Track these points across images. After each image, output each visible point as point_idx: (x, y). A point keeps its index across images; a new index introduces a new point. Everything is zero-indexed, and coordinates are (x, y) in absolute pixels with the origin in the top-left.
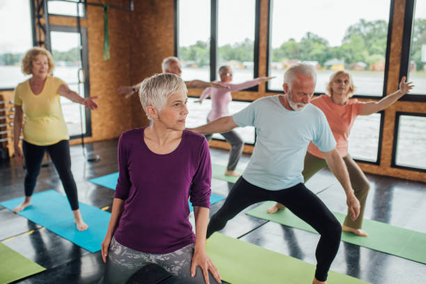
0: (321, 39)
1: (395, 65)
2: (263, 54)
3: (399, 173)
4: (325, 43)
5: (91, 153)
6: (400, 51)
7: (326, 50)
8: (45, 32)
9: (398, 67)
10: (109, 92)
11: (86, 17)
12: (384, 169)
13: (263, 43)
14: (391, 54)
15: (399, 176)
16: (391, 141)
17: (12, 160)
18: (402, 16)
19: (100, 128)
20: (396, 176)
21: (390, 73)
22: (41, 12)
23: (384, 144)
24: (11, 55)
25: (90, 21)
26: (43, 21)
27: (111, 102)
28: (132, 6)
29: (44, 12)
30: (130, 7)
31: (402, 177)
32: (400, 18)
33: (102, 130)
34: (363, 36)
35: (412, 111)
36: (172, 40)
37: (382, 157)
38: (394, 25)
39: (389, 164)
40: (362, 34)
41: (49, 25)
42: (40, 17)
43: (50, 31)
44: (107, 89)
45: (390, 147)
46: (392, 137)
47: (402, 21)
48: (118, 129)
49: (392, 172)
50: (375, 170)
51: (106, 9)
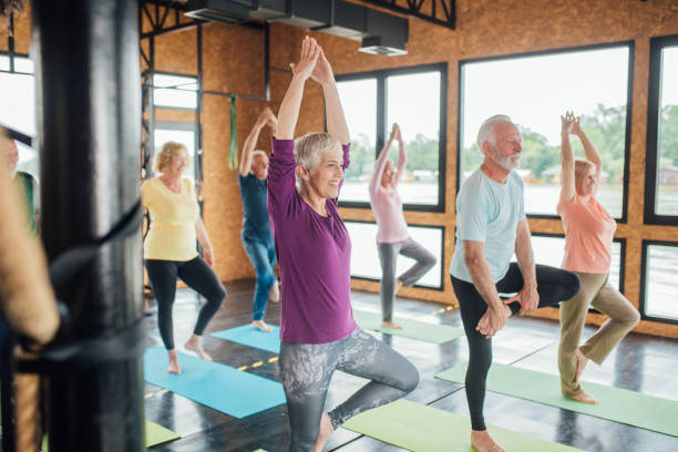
0: (535, 135)
1: (637, 175)
2: (451, 160)
3: (650, 328)
4: (542, 141)
6: (644, 156)
7: (544, 152)
8: (147, 130)
9: (642, 178)
10: (228, 213)
13: (451, 146)
14: (632, 160)
15: (651, 332)
16: (637, 282)
18: (645, 109)
20: (646, 332)
21: (631, 186)
23: (627, 285)
25: (206, 116)
26: (147, 116)
27: (231, 228)
28: (268, 95)
30: (265, 97)
31: (656, 334)
34: (603, 131)
35: (664, 239)
38: (634, 120)
40: (600, 127)
41: (154, 120)
43: (153, 129)
44: (226, 210)
45: (637, 290)
46: (639, 276)
47: (645, 116)
48: (240, 266)
49: (641, 326)
51: (233, 99)
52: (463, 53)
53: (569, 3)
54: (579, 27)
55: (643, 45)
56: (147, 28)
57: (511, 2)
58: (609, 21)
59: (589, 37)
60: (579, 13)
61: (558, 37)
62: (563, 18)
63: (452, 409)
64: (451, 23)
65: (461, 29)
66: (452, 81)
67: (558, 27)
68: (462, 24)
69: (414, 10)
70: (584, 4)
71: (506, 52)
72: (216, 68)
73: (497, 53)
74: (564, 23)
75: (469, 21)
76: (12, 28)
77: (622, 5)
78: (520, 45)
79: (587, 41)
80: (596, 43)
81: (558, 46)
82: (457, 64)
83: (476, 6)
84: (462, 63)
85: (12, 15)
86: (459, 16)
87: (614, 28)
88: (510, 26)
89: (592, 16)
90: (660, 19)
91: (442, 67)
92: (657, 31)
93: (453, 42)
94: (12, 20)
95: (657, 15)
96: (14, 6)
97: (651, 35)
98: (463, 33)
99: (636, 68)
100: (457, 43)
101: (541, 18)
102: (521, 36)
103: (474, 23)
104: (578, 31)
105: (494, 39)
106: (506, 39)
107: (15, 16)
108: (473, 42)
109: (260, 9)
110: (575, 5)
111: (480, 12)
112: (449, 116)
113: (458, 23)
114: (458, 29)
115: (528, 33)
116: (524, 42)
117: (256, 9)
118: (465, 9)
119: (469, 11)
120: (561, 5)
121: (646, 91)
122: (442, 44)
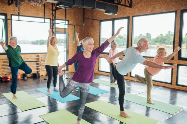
5: (68, 76)
6: (178, 42)
8: (54, 34)
11: (68, 29)
12: (174, 86)
13: (130, 38)
14: (175, 42)
16: (176, 75)
17: (40, 77)
19: (71, 68)
20: (178, 89)
22: (53, 28)
23: (173, 76)
24: (43, 40)
25: (70, 30)
26: (54, 30)
29: (54, 27)
30: (85, 24)
32: (178, 30)
33: (72, 69)
35: (183, 64)
36: (99, 37)
37: (173, 81)
38: (176, 32)
39: (175, 84)
41: (55, 31)
42: (53, 29)
43: (56, 33)
45: (176, 77)
46: (176, 74)
49: (177, 87)
50: (170, 86)
51: (74, 26)
52: (133, 14)
53: (160, 1)
54: (162, 7)
55: (179, 12)
56: (54, 8)
57: (146, 1)
58: (170, 6)
59: (165, 10)
60: (163, 3)
61: (157, 10)
62: (158, 5)
63: (115, 104)
64: (130, 6)
65: (133, 8)
66: (131, 22)
67: (157, 7)
68: (133, 6)
69: (119, 3)
70: (164, 1)
71: (144, 14)
72: (72, 18)
73: (142, 14)
74: (159, 6)
75: (135, 6)
76: (19, 10)
77: (174, 1)
78: (148, 12)
79: (164, 11)
80: (167, 11)
81: (157, 12)
82: (132, 17)
83: (137, 2)
84: (133, 17)
85: (19, 7)
86: (133, 4)
87: (171, 7)
88: (145, 7)
89: (166, 4)
90: (183, 5)
91: (128, 18)
92: (182, 8)
93: (131, 11)
94: (19, 8)
95: (183, 4)
96: (19, 5)
97: (181, 9)
98: (133, 9)
99: (177, 18)
100: (132, 11)
101: (153, 5)
102: (148, 10)
103: (136, 6)
104: (162, 8)
105: (141, 11)
106: (144, 10)
107: (20, 7)
108: (136, 11)
109: (75, 5)
110: (162, 1)
111: (138, 3)
112: (130, 30)
113: (132, 6)
114: (132, 8)
115: (150, 9)
116: (149, 11)
117: (74, 5)
118: (134, 2)
119: (135, 3)
120: (158, 1)
121: (179, 24)
122: (128, 12)
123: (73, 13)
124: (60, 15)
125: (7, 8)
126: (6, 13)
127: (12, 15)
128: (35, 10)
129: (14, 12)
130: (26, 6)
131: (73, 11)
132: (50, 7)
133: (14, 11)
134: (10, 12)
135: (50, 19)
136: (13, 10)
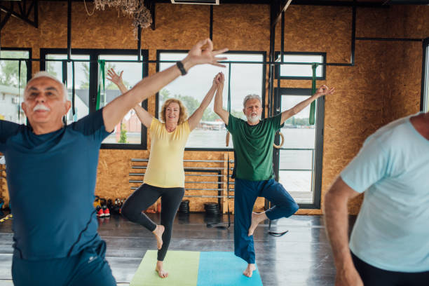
11: (324, 78)
17: (224, 216)
25: (329, 83)
72: (340, 45)
123: (343, 29)
124: (296, 38)
125: (150, 36)
126: (147, 48)
127: (159, 52)
128: (220, 33)
129: (165, 43)
130: (196, 24)
131: (341, 22)
132: (263, 20)
133: (165, 41)
134: (156, 45)
135: (264, 53)
136: (163, 39)
